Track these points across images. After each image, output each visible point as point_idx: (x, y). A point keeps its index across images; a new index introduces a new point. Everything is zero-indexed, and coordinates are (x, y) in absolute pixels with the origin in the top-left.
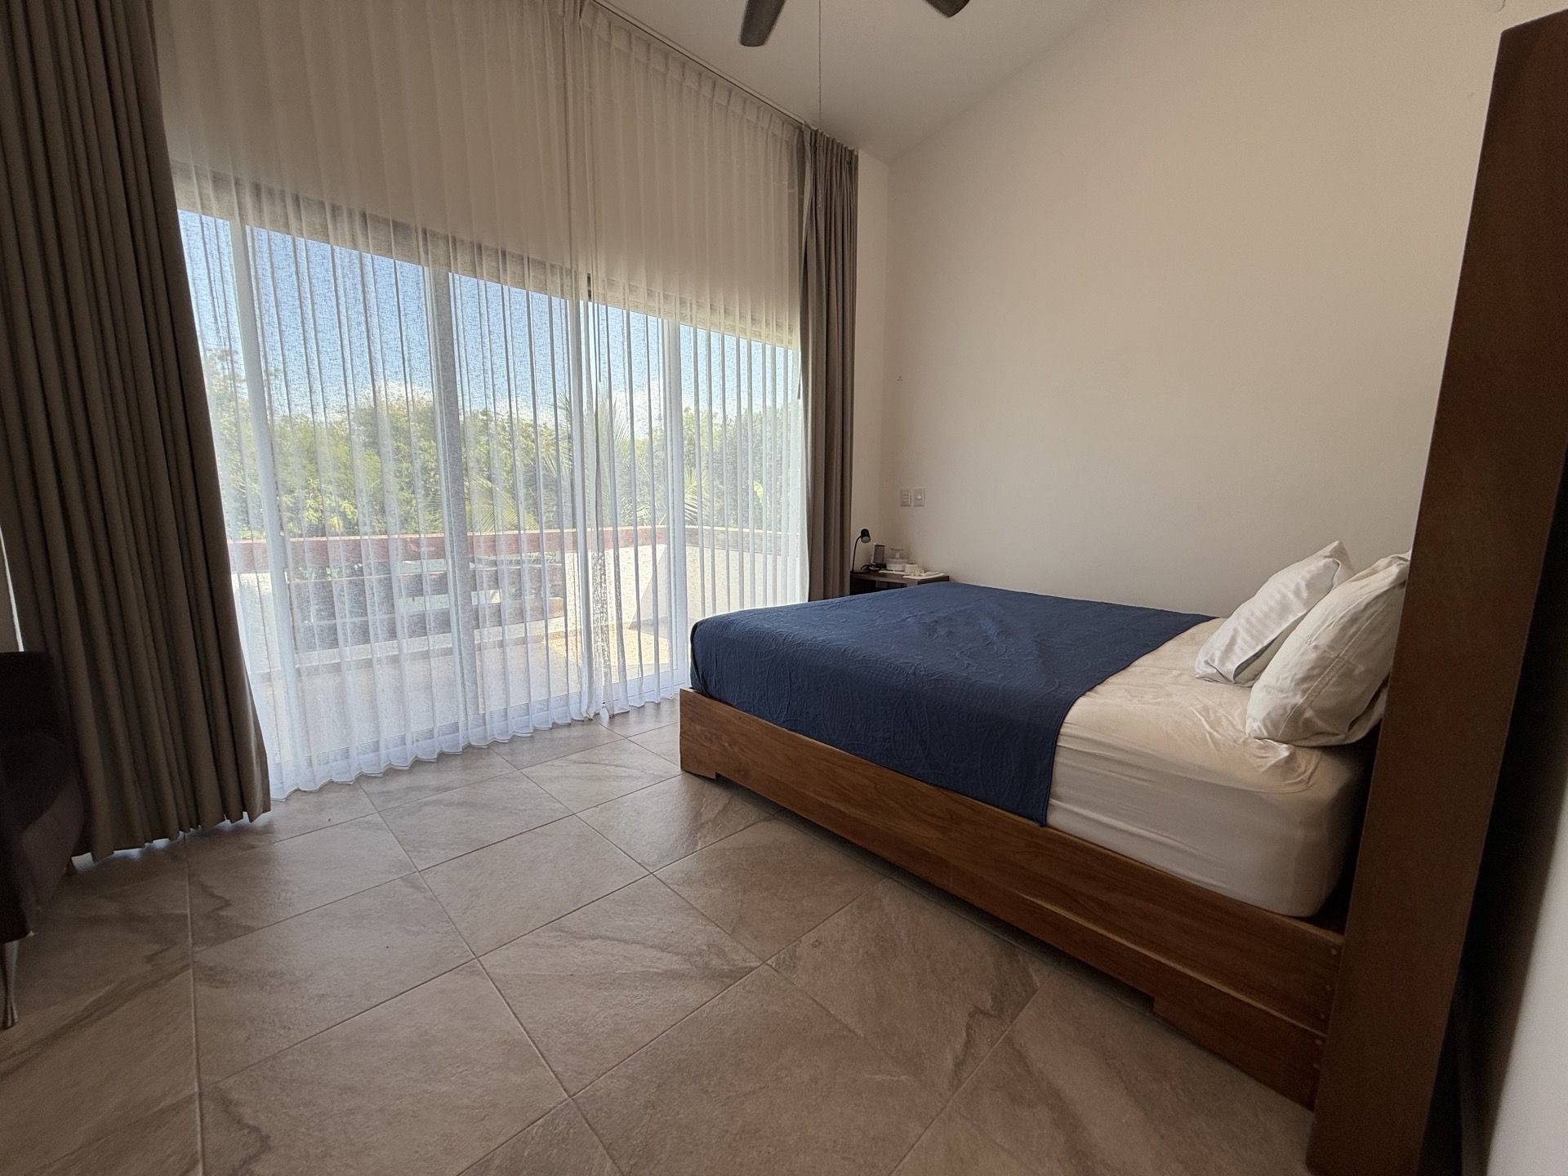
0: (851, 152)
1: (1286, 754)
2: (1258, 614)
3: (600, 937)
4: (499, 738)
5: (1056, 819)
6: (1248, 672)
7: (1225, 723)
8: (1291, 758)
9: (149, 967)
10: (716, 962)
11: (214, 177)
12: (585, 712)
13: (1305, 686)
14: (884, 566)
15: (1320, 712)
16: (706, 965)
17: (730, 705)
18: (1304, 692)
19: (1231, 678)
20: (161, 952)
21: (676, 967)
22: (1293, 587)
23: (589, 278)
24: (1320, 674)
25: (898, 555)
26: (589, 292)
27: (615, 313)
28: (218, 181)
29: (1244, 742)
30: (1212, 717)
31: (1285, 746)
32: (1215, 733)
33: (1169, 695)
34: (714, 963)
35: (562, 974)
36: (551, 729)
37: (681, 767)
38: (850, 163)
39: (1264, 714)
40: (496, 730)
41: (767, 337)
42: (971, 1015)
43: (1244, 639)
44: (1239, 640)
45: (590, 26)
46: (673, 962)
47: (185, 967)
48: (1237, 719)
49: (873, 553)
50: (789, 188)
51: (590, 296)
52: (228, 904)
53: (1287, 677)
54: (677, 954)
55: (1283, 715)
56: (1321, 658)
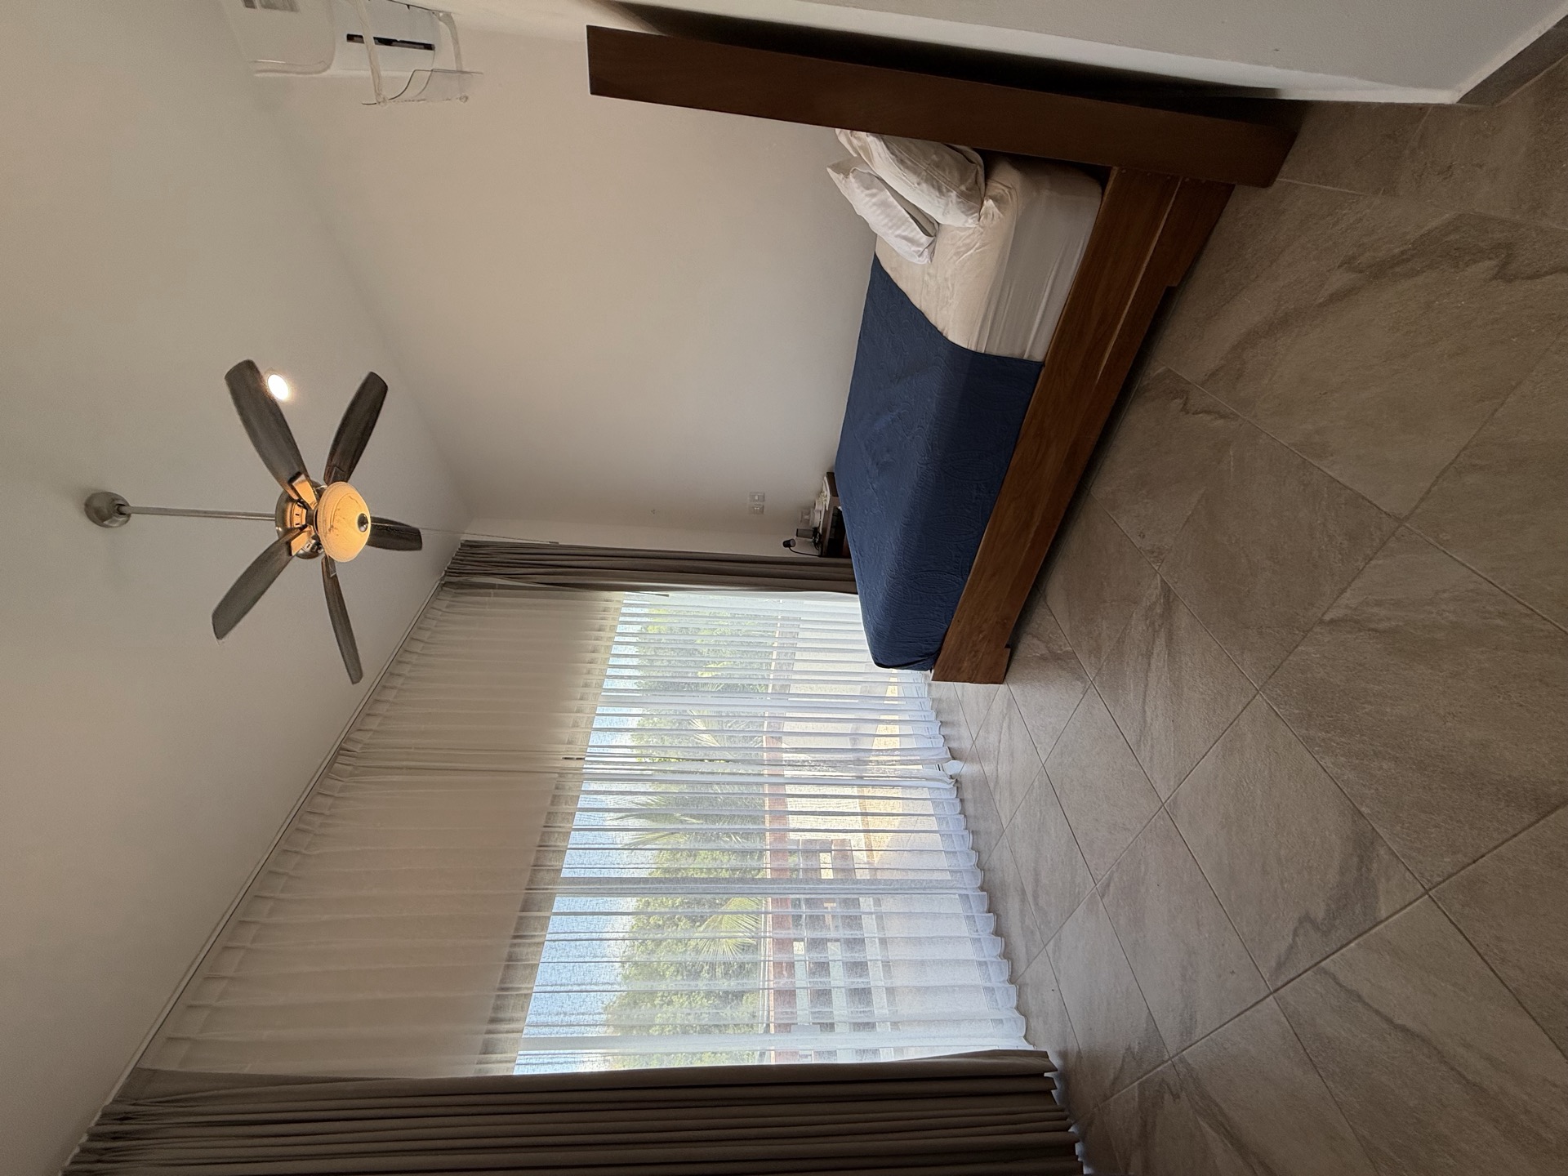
0: (462, 545)
1: (991, 202)
2: (886, 221)
3: (1143, 708)
4: (974, 861)
5: (1039, 355)
6: (929, 226)
7: (968, 241)
8: (995, 199)
9: (1183, 1095)
10: (1158, 610)
11: (484, 1054)
12: (949, 785)
13: (944, 190)
14: (816, 530)
15: (962, 181)
16: (1162, 616)
17: (947, 630)
18: (948, 191)
19: (932, 239)
20: (1170, 1089)
21: (1163, 640)
22: (868, 199)
23: (566, 758)
24: (938, 182)
25: (806, 517)
26: (577, 759)
27: (595, 739)
28: (487, 1049)
29: (982, 227)
30: (963, 249)
31: (985, 202)
32: (976, 246)
33: (946, 280)
34: (1159, 611)
35: (1172, 729)
36: (965, 816)
37: (1000, 684)
38: (471, 546)
39: (963, 216)
40: (967, 862)
41: (614, 619)
42: (1188, 413)
43: (904, 231)
44: (904, 234)
45: (360, 746)
46: (1161, 642)
47: (1182, 1060)
48: (963, 234)
49: (804, 539)
50: (490, 596)
51: (581, 759)
52: (1129, 1049)
53: (939, 202)
54: (1154, 641)
55: (964, 204)
56: (926, 181)
